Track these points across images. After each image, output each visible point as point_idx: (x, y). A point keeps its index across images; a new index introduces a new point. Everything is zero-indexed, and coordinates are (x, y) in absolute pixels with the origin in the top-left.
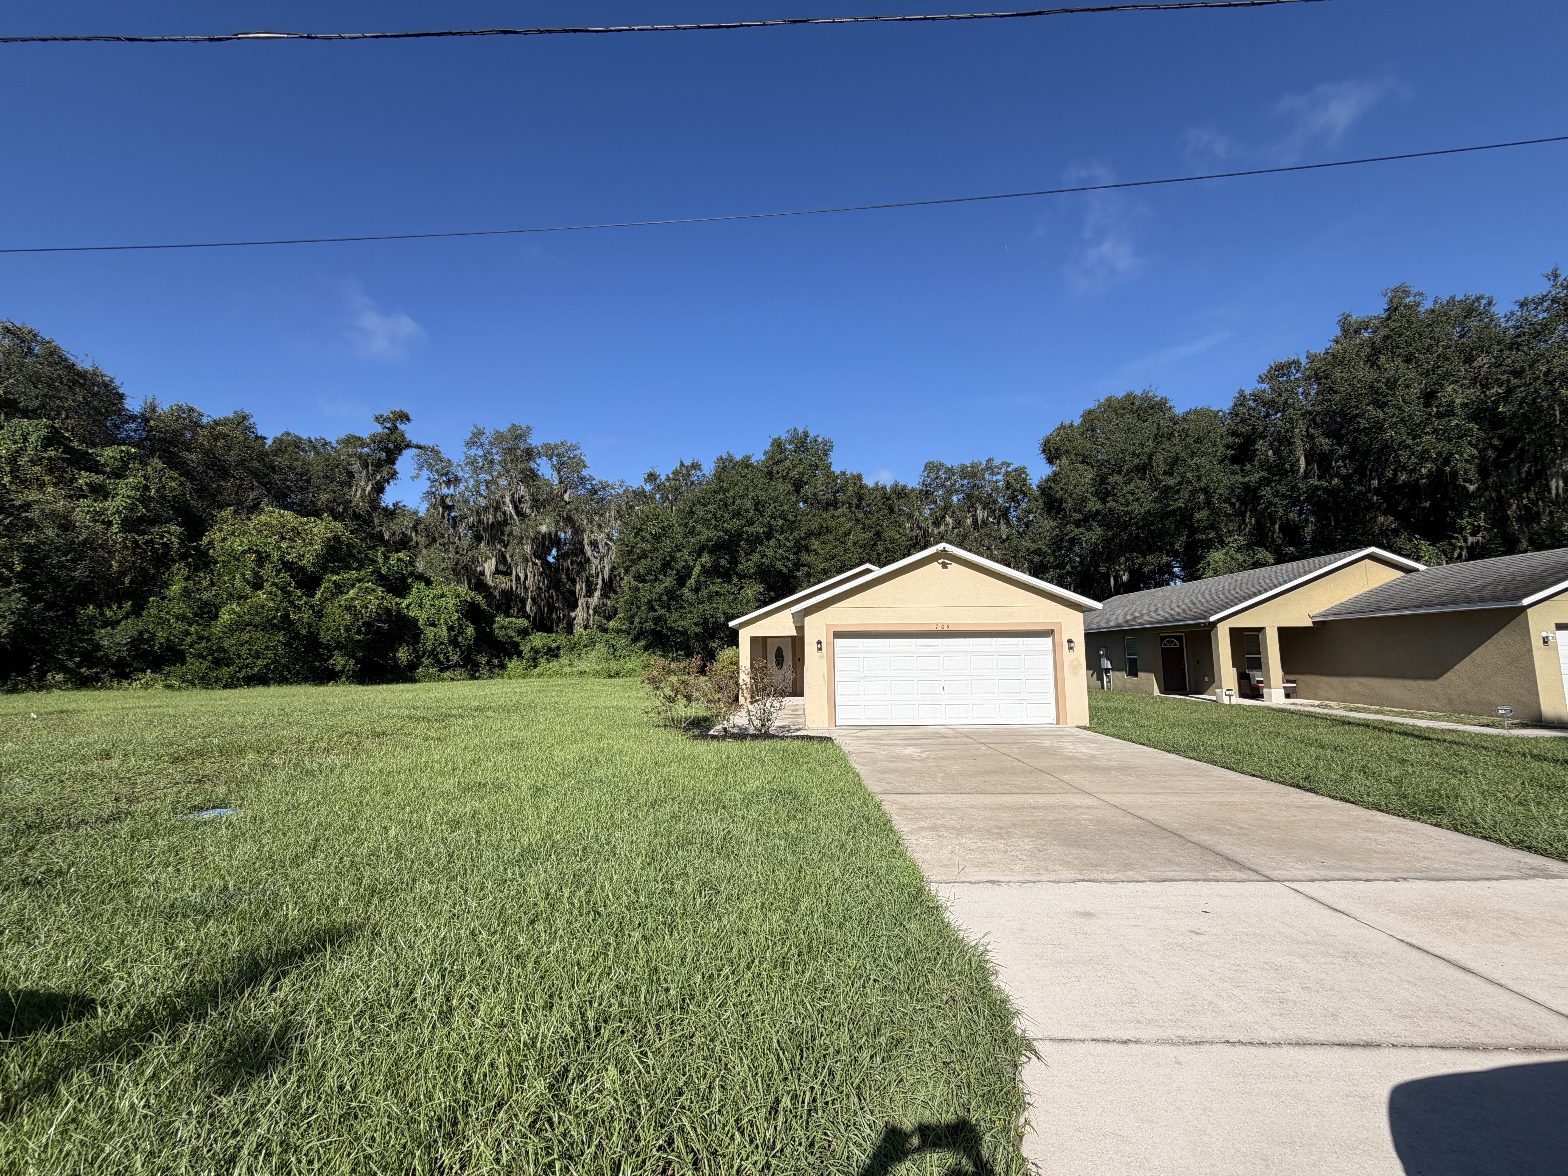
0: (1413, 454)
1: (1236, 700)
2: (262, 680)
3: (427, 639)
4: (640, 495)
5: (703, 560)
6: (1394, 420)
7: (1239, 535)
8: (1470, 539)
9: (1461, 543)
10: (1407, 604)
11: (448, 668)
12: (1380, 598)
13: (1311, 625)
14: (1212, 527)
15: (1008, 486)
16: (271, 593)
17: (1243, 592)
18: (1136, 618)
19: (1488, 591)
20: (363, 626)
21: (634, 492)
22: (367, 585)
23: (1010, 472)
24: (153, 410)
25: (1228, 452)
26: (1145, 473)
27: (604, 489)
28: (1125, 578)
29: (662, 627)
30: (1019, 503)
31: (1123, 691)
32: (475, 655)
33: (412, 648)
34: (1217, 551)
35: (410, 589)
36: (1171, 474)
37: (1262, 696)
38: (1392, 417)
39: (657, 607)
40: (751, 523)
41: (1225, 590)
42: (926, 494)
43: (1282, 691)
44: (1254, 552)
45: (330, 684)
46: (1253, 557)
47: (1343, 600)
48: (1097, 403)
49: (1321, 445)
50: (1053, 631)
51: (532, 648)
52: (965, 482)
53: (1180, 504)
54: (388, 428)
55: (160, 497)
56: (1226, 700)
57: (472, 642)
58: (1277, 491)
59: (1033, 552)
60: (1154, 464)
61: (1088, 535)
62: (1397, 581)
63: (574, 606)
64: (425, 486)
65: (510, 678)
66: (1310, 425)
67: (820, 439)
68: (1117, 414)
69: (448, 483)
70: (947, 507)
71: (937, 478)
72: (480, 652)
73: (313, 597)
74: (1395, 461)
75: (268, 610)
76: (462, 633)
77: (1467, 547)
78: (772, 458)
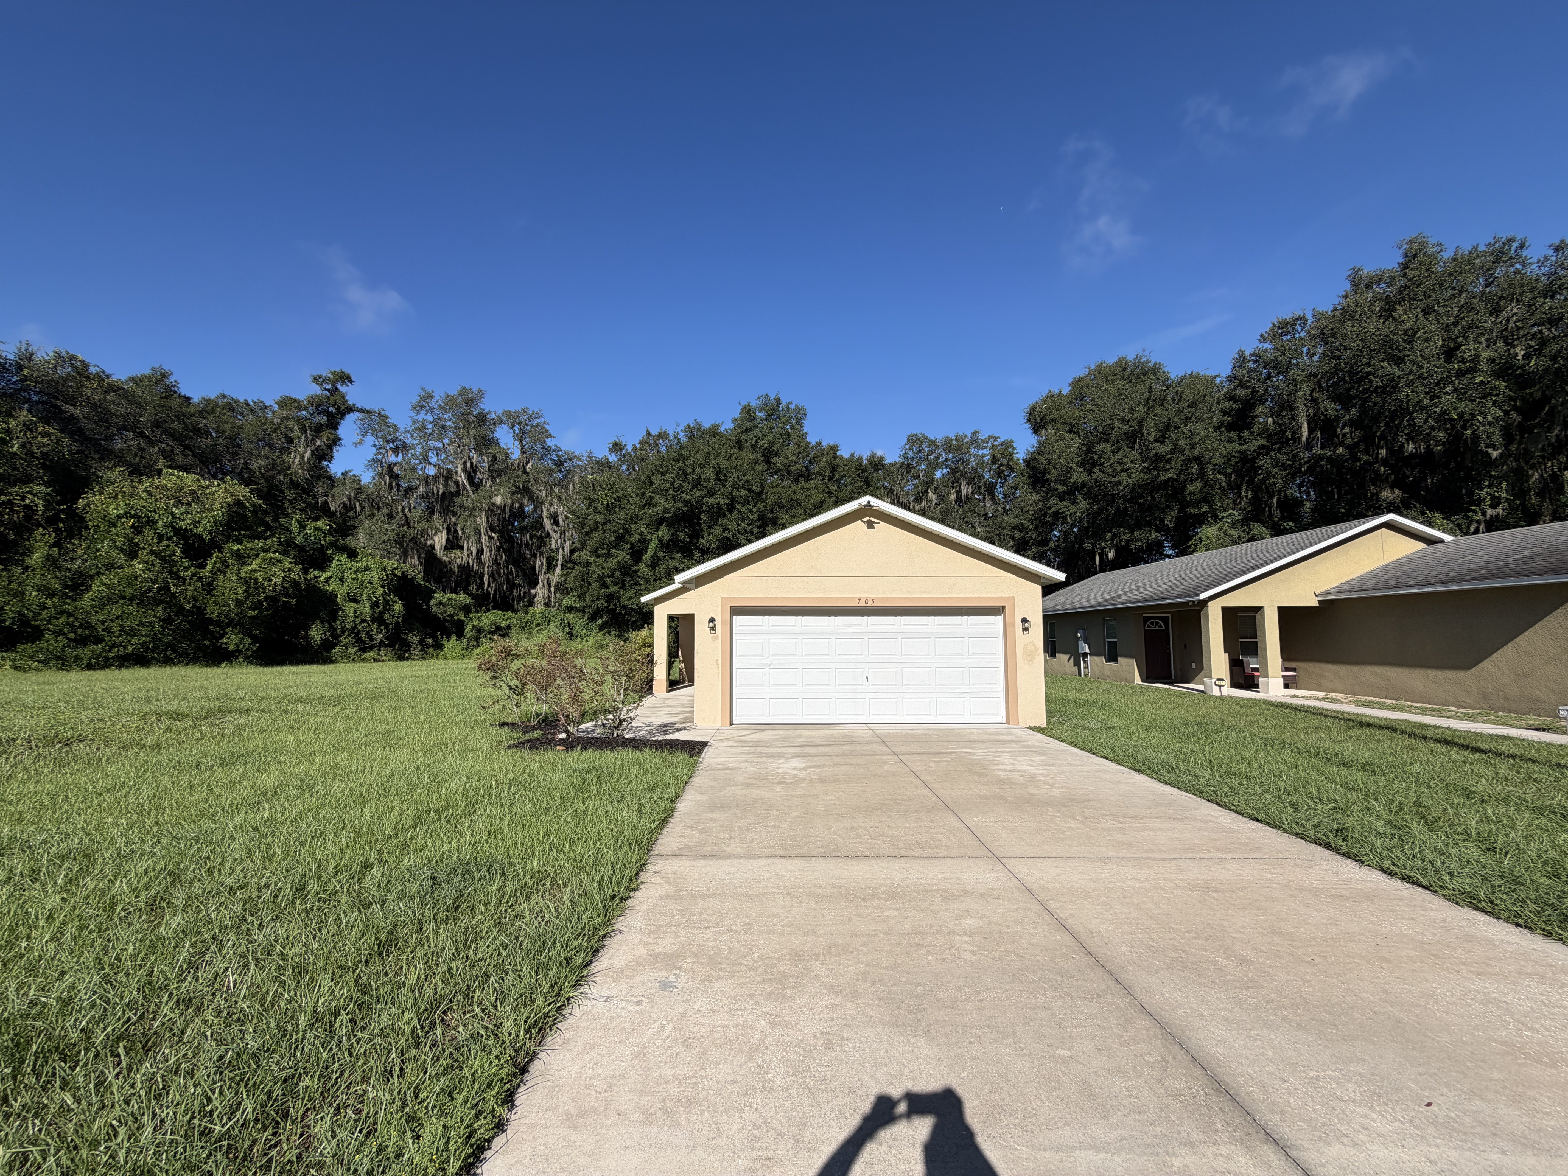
0: (1430, 416)
1: (1228, 691)
2: (140, 660)
3: (346, 616)
4: (604, 465)
5: (660, 533)
6: (1411, 377)
7: (1234, 510)
8: (1489, 512)
9: (1479, 517)
10: (1435, 580)
11: (371, 648)
12: (1399, 573)
13: (1317, 604)
14: (1205, 500)
15: (994, 460)
16: (147, 563)
17: (1239, 566)
18: (1116, 597)
19: (1539, 562)
20: (266, 601)
21: (598, 462)
22: (272, 555)
23: (997, 446)
24: (30, 358)
25: (1225, 418)
26: (1135, 442)
27: (570, 460)
28: (1111, 555)
29: (615, 605)
30: (1005, 479)
31: (1100, 678)
32: (405, 634)
33: (327, 625)
34: (1210, 526)
35: (331, 561)
36: (1163, 442)
37: (1257, 686)
38: (1409, 374)
39: (609, 583)
40: (711, 493)
41: (1218, 565)
42: (907, 468)
43: (1281, 681)
44: (1249, 528)
45: (223, 665)
46: (1248, 533)
47: (1355, 576)
48: (1087, 370)
49: (1327, 410)
50: (1004, 607)
51: (474, 626)
52: (950, 456)
53: (1171, 474)
54: (328, 390)
55: (26, 454)
56: (1216, 691)
57: (400, 620)
58: (1277, 461)
59: (1014, 528)
60: (1145, 431)
61: (1073, 509)
62: (1418, 554)
63: (534, 583)
64: (371, 453)
65: (445, 658)
66: (1315, 389)
67: (792, 407)
68: (1107, 380)
69: (396, 450)
70: (929, 482)
71: (920, 451)
72: (411, 631)
73: (203, 566)
74: (1409, 425)
75: (142, 582)
76: (388, 610)
77: (1486, 522)
78: (740, 426)
